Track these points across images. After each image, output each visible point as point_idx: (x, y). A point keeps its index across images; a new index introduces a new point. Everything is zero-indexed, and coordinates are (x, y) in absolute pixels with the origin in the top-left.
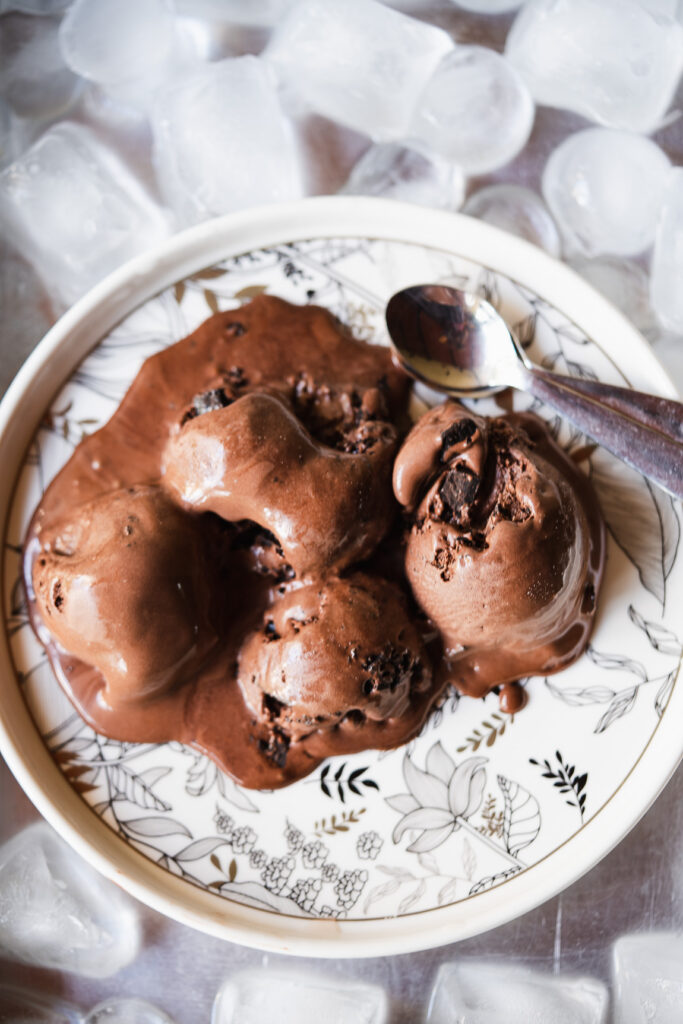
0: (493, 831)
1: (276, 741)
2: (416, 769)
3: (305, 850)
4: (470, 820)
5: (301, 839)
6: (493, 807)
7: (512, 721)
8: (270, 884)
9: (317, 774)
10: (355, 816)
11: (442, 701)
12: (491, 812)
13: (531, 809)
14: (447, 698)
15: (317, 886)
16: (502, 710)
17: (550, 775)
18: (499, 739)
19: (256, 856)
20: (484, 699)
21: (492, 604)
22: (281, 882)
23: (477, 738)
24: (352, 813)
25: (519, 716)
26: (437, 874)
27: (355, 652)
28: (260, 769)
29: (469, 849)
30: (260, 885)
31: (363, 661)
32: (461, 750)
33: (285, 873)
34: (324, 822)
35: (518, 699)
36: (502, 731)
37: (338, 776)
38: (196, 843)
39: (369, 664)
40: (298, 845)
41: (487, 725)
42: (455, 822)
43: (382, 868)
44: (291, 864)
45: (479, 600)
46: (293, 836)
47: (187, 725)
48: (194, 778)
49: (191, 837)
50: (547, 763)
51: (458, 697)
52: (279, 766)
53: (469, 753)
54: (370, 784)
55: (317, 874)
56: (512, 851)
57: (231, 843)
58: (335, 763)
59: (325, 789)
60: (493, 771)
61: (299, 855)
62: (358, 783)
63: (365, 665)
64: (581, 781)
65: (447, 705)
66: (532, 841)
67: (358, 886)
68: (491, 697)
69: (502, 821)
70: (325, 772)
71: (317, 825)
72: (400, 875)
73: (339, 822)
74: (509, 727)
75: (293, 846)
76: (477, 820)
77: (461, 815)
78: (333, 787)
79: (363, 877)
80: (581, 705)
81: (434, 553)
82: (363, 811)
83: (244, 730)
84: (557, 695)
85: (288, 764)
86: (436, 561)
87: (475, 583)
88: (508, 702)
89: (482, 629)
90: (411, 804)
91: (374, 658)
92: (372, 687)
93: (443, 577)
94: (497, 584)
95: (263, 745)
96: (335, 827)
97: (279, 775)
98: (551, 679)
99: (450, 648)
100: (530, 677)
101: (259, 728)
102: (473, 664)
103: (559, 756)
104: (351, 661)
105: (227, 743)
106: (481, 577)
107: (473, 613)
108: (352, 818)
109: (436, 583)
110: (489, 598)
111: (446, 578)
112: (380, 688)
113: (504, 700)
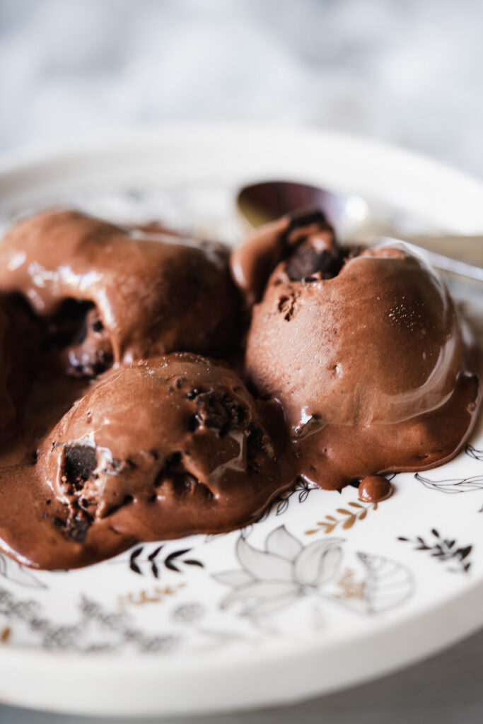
0: (350, 595)
1: (75, 515)
2: (253, 549)
6: (351, 576)
7: (375, 508)
9: (126, 556)
10: (172, 590)
11: (288, 494)
13: (401, 576)
14: (294, 490)
16: (366, 501)
17: (425, 548)
18: (358, 523)
19: (36, 624)
20: (340, 491)
23: (332, 522)
24: (167, 588)
25: (383, 505)
27: (178, 381)
28: (54, 542)
31: (188, 392)
32: (310, 532)
34: (130, 596)
35: (383, 491)
36: (363, 516)
37: (152, 557)
39: (194, 395)
41: (342, 511)
45: (330, 326)
46: (89, 608)
50: (420, 539)
51: (308, 490)
52: (78, 540)
53: (321, 535)
54: (192, 563)
58: (149, 548)
59: (135, 568)
60: (350, 550)
63: (189, 394)
64: (465, 552)
65: (294, 498)
68: (349, 490)
70: (136, 554)
71: (121, 598)
73: (151, 594)
74: (371, 512)
75: (87, 615)
76: (331, 588)
77: (309, 585)
78: (145, 566)
80: (462, 492)
81: (277, 301)
82: (182, 585)
83: (36, 508)
84: (433, 486)
85: (89, 540)
86: (280, 308)
87: (324, 308)
88: (370, 493)
89: (334, 371)
90: (245, 578)
91: (201, 391)
92: (198, 424)
93: (287, 318)
94: (352, 304)
95: (59, 522)
96: (144, 599)
97: (77, 548)
98: (421, 474)
99: (296, 424)
100: (396, 473)
101: (55, 507)
102: (326, 450)
103: (435, 533)
104: (172, 389)
105: (14, 521)
106: (332, 300)
107: (323, 345)
108: (168, 591)
109: (279, 330)
110: (342, 321)
111: (291, 317)
112: (207, 423)
113: (365, 491)
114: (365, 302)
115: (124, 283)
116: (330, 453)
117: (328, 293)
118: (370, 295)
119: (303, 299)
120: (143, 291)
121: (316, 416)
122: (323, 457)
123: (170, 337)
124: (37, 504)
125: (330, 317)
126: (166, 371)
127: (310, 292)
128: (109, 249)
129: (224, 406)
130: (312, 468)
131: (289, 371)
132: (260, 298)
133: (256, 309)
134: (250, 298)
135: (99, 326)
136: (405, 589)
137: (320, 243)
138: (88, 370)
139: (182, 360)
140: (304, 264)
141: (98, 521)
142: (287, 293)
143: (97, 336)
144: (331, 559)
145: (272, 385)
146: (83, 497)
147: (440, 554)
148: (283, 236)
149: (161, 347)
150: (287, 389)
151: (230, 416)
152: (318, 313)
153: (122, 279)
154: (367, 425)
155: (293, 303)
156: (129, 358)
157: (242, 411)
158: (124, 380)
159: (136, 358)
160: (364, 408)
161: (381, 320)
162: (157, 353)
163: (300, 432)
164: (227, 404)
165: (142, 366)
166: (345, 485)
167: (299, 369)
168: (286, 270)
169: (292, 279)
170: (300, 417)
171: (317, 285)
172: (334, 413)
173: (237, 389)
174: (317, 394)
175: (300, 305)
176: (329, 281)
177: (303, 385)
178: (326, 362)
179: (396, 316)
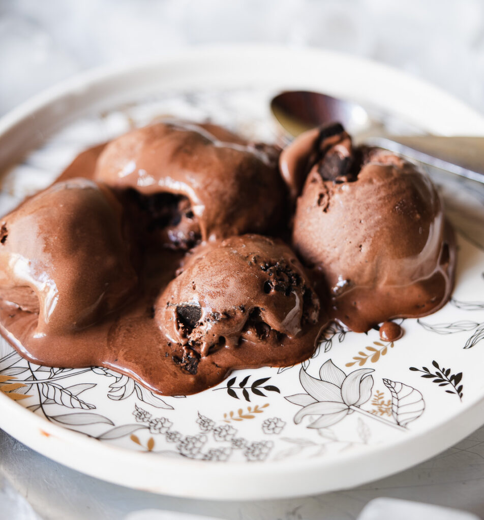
0: (383, 412)
1: (188, 354)
2: (311, 377)
3: (216, 430)
4: (361, 407)
5: (211, 424)
6: (382, 398)
7: (392, 346)
8: (184, 452)
9: (224, 384)
10: (259, 409)
11: (331, 336)
12: (380, 401)
13: (416, 396)
14: (335, 333)
15: (227, 452)
16: (385, 341)
17: (431, 376)
18: (382, 357)
19: (171, 436)
20: (367, 333)
22: (195, 451)
23: (364, 357)
24: (257, 407)
25: (397, 343)
26: (336, 440)
27: (255, 258)
28: (175, 375)
29: (363, 424)
30: (176, 453)
31: (262, 266)
32: (349, 365)
33: (198, 445)
34: (232, 414)
35: (397, 333)
36: (385, 352)
37: (243, 384)
38: (116, 428)
39: (267, 268)
40: (209, 428)
41: (370, 349)
42: (349, 409)
43: (286, 439)
44: (203, 439)
45: (356, 217)
46: (204, 422)
47: (110, 349)
48: (114, 390)
49: (114, 425)
50: (425, 369)
51: (344, 332)
52: (191, 373)
53: (357, 366)
54: (271, 388)
55: (228, 445)
56: (401, 424)
57: (149, 428)
58: (240, 375)
59: (232, 393)
60: (378, 377)
61: (210, 435)
62: (261, 388)
63: (263, 268)
64: (458, 378)
65: (335, 338)
66: (418, 417)
67: (265, 450)
68: (373, 333)
69: (390, 406)
70: (232, 382)
71: (225, 416)
72: (302, 444)
73: (246, 412)
74: (389, 347)
75: (205, 429)
76: (369, 406)
77: (353, 405)
78: (239, 392)
79: (269, 445)
80: (451, 333)
81: (317, 198)
82: (266, 405)
83: (160, 350)
84: (429, 329)
85: (199, 373)
86: (319, 202)
87: (352, 204)
88: (387, 335)
89: (360, 249)
91: (271, 265)
92: (270, 289)
93: (325, 210)
94: (370, 201)
95: (177, 359)
96: (242, 416)
97: (192, 379)
98: (422, 320)
99: (334, 287)
100: (404, 318)
101: (174, 348)
102: (355, 303)
103: (435, 364)
104: (251, 264)
105: (145, 360)
106: (357, 198)
107: (352, 231)
108: (257, 410)
109: (319, 219)
110: (365, 213)
111: (327, 210)
112: (276, 288)
113: (384, 333)
114: (380, 199)
115: (210, 184)
116: (359, 307)
119: (336, 197)
121: (348, 281)
122: (354, 309)
123: (241, 222)
124: (161, 346)
125: (356, 211)
126: (245, 250)
127: (340, 191)
128: (195, 158)
129: (287, 274)
130: (347, 317)
131: (328, 249)
132: (300, 193)
133: (300, 201)
134: (294, 192)
135: (191, 215)
136: (420, 406)
137: (343, 150)
138: (183, 245)
139: (254, 241)
140: (332, 167)
141: (204, 358)
142: (323, 191)
143: (189, 221)
144: (367, 383)
145: (316, 258)
146: (192, 339)
147: (440, 381)
149: (235, 230)
150: (327, 261)
151: (291, 281)
152: (347, 208)
153: (208, 182)
154: (382, 286)
155: (328, 199)
156: (213, 238)
157: (298, 277)
158: (216, 258)
159: (218, 237)
160: (381, 272)
161: (391, 211)
162: (232, 234)
163: (337, 291)
164: (289, 273)
165: (227, 246)
166: (369, 329)
167: (335, 247)
168: (319, 171)
169: (325, 179)
170: (337, 281)
171: (346, 187)
172: (360, 276)
173: (293, 261)
174: (348, 265)
175: (334, 202)
176: (354, 184)
177: (339, 259)
178: (354, 243)
179: (401, 208)
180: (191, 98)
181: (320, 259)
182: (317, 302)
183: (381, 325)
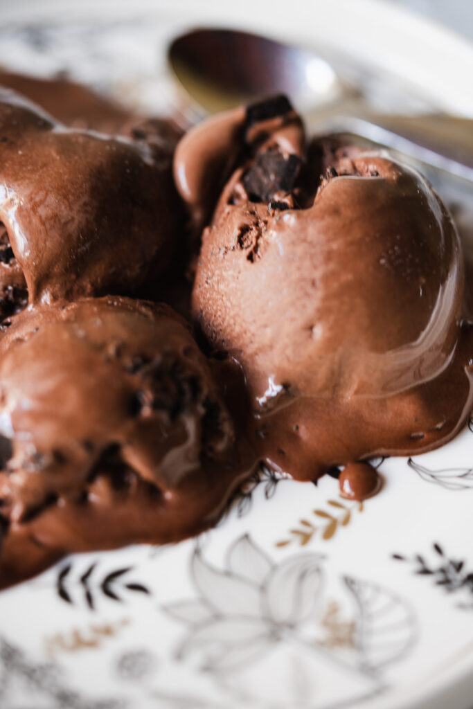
2: (212, 569)
7: (361, 509)
9: (50, 576)
10: (112, 629)
11: (251, 486)
13: (399, 614)
14: (258, 481)
16: (349, 498)
17: (426, 572)
18: (341, 532)
20: (316, 483)
21: (327, 279)
23: (306, 530)
25: (370, 504)
27: (117, 348)
32: (282, 544)
34: (60, 637)
35: (370, 485)
36: (346, 521)
37: (84, 579)
39: (137, 366)
41: (320, 514)
45: (306, 274)
50: (419, 558)
51: (275, 480)
53: (295, 548)
54: (136, 587)
58: (80, 563)
59: (64, 595)
60: (333, 570)
62: (117, 586)
63: (130, 366)
65: (258, 492)
68: (327, 482)
70: (64, 573)
71: (49, 640)
73: (86, 635)
74: (356, 515)
76: (313, 630)
78: (76, 591)
80: (467, 487)
81: (237, 232)
82: (125, 622)
84: (430, 478)
86: (240, 241)
87: (300, 250)
88: (353, 487)
89: (310, 333)
90: (202, 613)
91: (145, 360)
92: (143, 407)
93: (250, 258)
94: (334, 246)
96: (80, 643)
98: (417, 460)
99: (261, 395)
100: (384, 457)
102: (297, 428)
103: (438, 549)
106: (309, 239)
107: (297, 299)
108: (108, 631)
109: (239, 272)
110: (322, 269)
111: (255, 257)
112: (156, 406)
113: (347, 484)
114: (351, 243)
115: (42, 202)
116: (304, 433)
117: (303, 229)
118: (357, 234)
119: (272, 235)
120: (65, 212)
121: (286, 386)
122: (294, 437)
123: (98, 271)
125: (307, 263)
126: (99, 330)
127: (280, 226)
129: (174, 379)
130: (281, 452)
131: (253, 328)
132: (208, 220)
133: (207, 234)
134: (197, 216)
135: (8, 256)
136: (404, 634)
137: (286, 144)
139: (122, 308)
140: (266, 173)
141: (16, 528)
142: (248, 221)
143: (5, 267)
144: (311, 583)
145: (230, 342)
147: (446, 582)
148: (239, 131)
149: (87, 284)
150: (250, 350)
151: (181, 392)
152: (291, 257)
154: (349, 396)
155: (257, 238)
156: (46, 298)
157: (195, 383)
159: (55, 298)
160: (346, 376)
161: (371, 268)
162: (82, 292)
163: (265, 405)
164: (178, 376)
165: (68, 321)
166: (321, 474)
167: (265, 326)
168: (243, 180)
169: (254, 198)
170: (266, 388)
171: (289, 218)
172: (308, 381)
173: (187, 351)
174: (288, 359)
175: (267, 243)
176: (305, 213)
177: (271, 347)
178: (301, 321)
179: (390, 261)
180: (36, 36)
181: (237, 344)
182: (227, 428)
183: (342, 468)
